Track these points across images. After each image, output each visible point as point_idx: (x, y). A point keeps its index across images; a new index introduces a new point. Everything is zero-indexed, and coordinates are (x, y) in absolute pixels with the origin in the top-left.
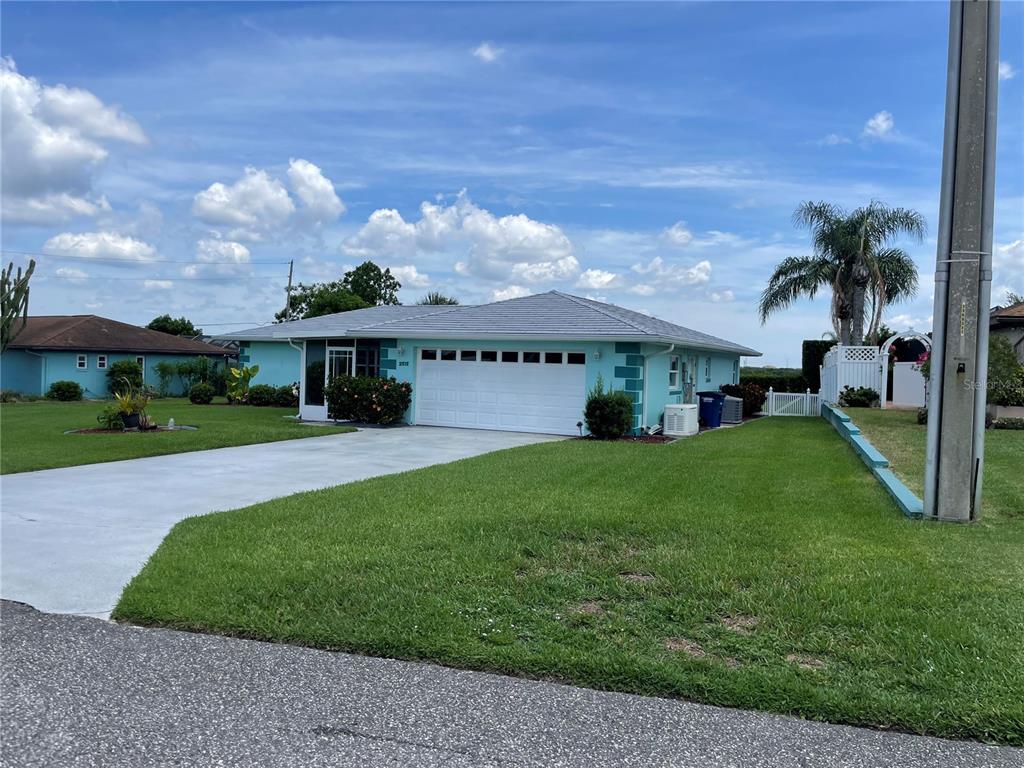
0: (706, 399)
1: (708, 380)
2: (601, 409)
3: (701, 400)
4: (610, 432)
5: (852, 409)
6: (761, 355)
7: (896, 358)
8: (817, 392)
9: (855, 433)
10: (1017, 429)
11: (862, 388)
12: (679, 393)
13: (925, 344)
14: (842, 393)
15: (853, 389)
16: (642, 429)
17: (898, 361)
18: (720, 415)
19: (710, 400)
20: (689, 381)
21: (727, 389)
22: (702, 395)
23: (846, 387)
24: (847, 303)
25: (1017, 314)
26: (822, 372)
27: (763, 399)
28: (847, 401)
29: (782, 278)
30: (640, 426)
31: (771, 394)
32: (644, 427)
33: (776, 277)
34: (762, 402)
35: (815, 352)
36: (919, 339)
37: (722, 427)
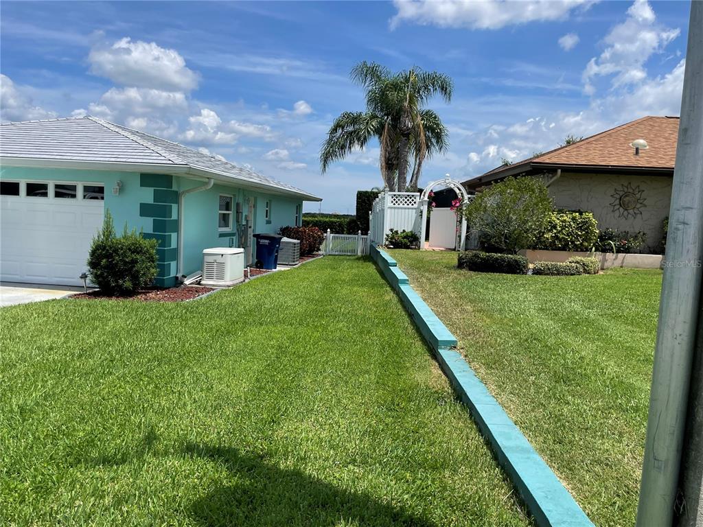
0: (262, 241)
1: (269, 222)
2: (108, 256)
3: (258, 243)
4: (120, 287)
5: (397, 250)
6: (321, 200)
7: (434, 204)
8: (367, 234)
9: (404, 282)
10: (553, 274)
11: (404, 231)
12: (233, 234)
13: (458, 191)
14: (387, 235)
15: (397, 232)
16: (177, 278)
17: (436, 207)
18: (276, 256)
19: (267, 242)
20: (244, 223)
21: (286, 232)
22: (258, 236)
23: (391, 230)
24: (392, 155)
25: (547, 161)
26: (371, 217)
27: (321, 240)
28: (391, 243)
29: (340, 131)
30: (173, 274)
31: (329, 235)
32: (179, 275)
33: (334, 130)
34: (320, 243)
35: (366, 201)
36: (452, 186)
37: (279, 268)
